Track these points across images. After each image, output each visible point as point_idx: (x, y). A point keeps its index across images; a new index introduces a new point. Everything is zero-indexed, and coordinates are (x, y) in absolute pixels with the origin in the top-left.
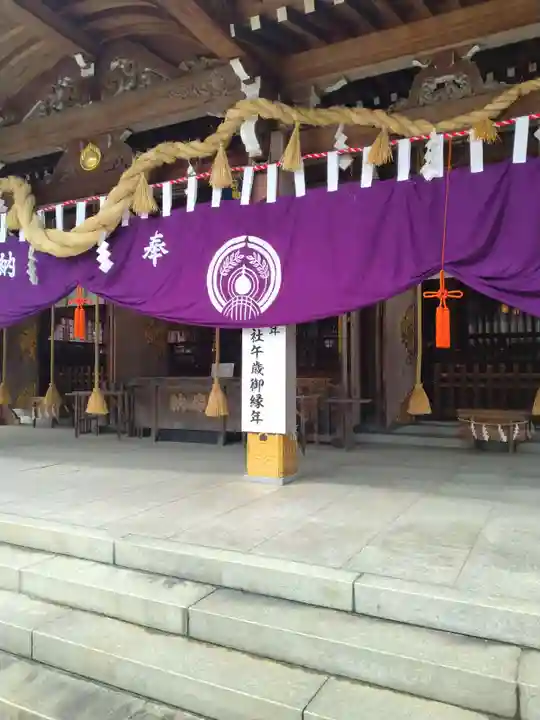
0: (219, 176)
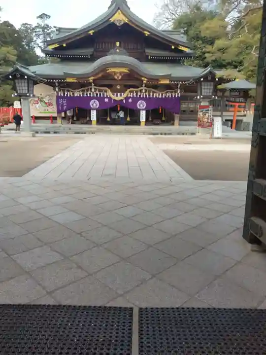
0: (139, 94)
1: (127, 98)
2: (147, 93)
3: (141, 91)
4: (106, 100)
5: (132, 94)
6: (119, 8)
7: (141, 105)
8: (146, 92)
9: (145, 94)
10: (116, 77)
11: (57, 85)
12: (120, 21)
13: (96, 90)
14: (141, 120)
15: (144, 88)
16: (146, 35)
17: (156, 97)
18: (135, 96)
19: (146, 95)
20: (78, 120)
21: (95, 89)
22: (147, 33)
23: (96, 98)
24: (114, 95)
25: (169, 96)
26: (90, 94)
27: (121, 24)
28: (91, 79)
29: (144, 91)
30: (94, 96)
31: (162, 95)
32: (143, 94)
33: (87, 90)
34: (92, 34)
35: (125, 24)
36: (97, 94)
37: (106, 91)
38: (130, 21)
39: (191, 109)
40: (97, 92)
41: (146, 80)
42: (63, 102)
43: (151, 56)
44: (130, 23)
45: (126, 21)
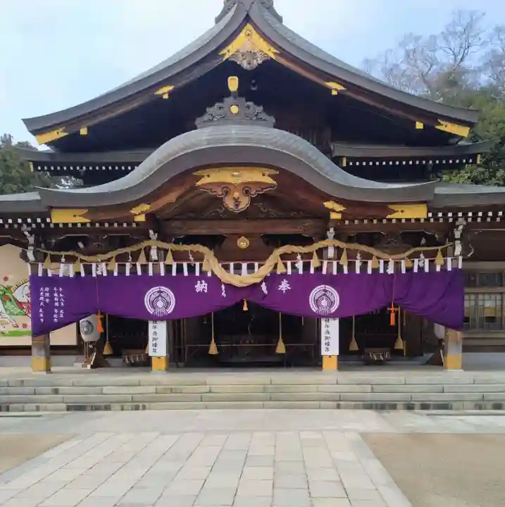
1: (273, 279)
2: (344, 261)
3: (321, 253)
4: (201, 287)
5: (289, 263)
6: (248, 19)
7: (324, 299)
8: (338, 257)
9: (335, 263)
10: (230, 204)
11: (31, 240)
12: (253, 55)
13: (163, 253)
14: (323, 352)
15: (330, 244)
16: (334, 93)
17: (375, 271)
18: (301, 272)
19: (340, 267)
20: (116, 354)
21: (158, 249)
22: (335, 88)
23: (167, 281)
24: (226, 268)
25: (421, 269)
26: (144, 267)
27: (255, 63)
28: (140, 214)
29: (331, 253)
30: (156, 274)
31: (397, 264)
32: (330, 265)
33: (135, 256)
34: (166, 97)
35: (268, 64)
36: (168, 268)
37: (200, 257)
38: (283, 53)
39: (488, 314)
40: (170, 260)
41: (340, 208)
42: (52, 297)
43: (349, 159)
44: (282, 61)
45: (271, 53)
